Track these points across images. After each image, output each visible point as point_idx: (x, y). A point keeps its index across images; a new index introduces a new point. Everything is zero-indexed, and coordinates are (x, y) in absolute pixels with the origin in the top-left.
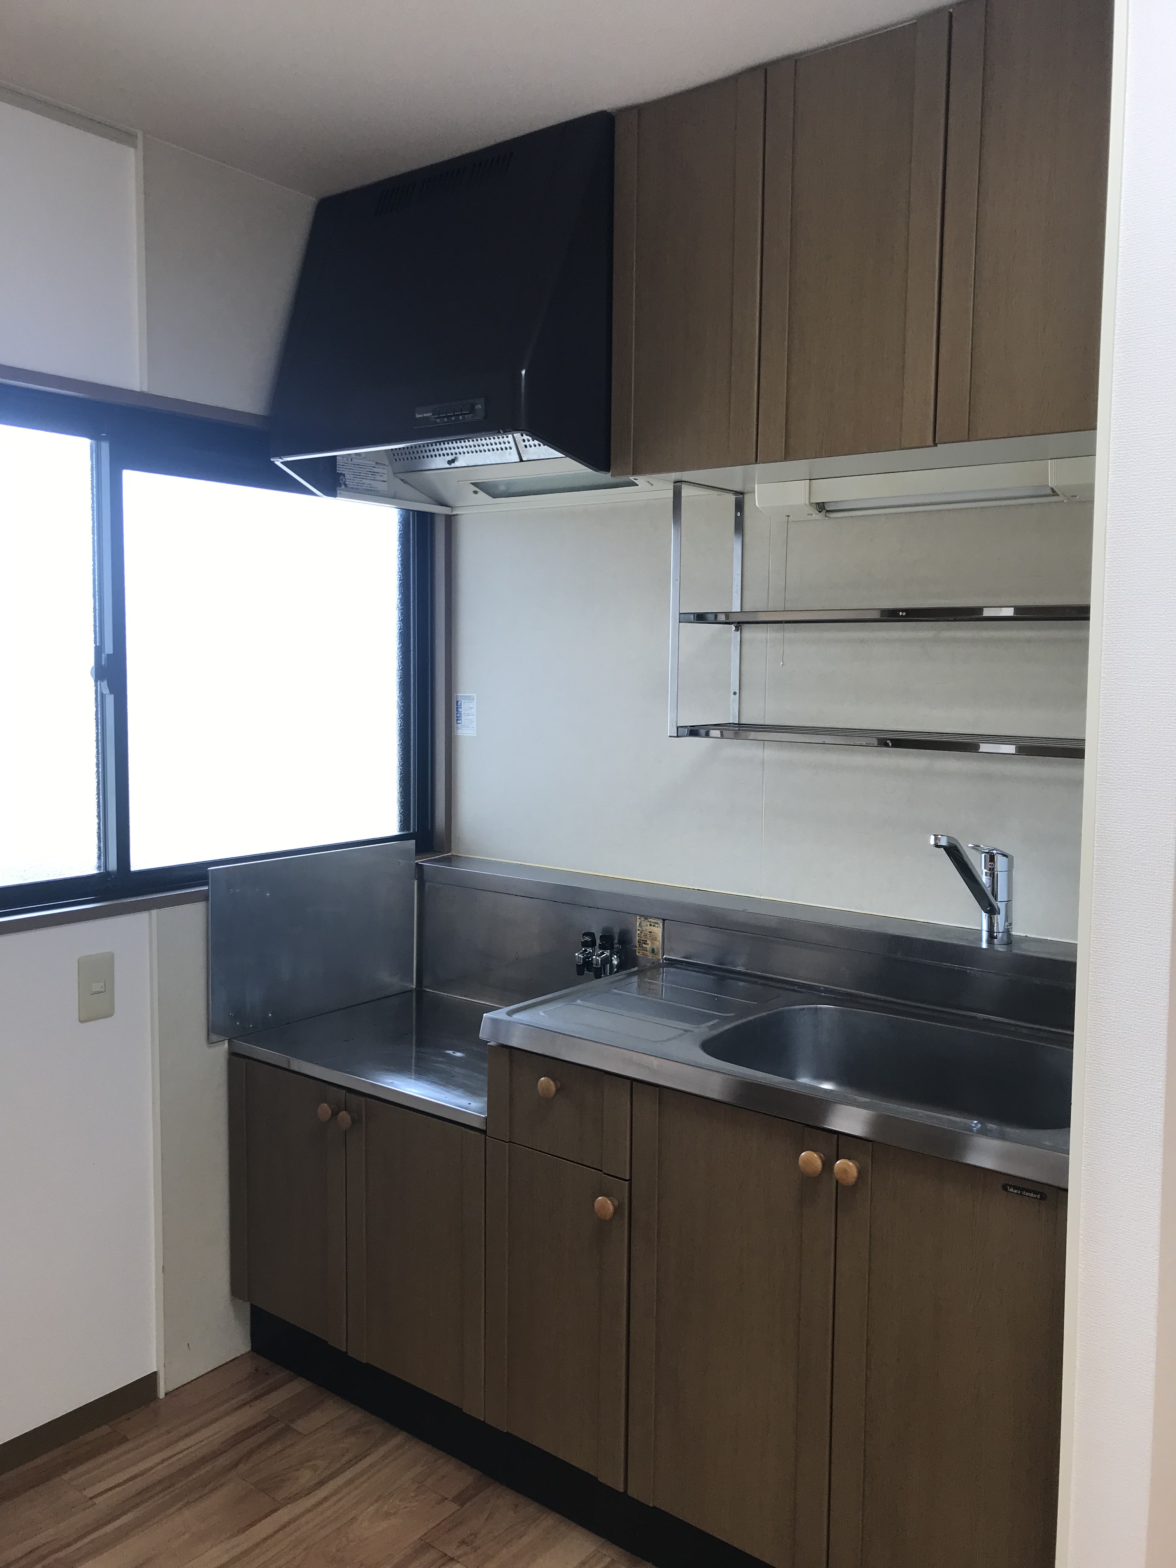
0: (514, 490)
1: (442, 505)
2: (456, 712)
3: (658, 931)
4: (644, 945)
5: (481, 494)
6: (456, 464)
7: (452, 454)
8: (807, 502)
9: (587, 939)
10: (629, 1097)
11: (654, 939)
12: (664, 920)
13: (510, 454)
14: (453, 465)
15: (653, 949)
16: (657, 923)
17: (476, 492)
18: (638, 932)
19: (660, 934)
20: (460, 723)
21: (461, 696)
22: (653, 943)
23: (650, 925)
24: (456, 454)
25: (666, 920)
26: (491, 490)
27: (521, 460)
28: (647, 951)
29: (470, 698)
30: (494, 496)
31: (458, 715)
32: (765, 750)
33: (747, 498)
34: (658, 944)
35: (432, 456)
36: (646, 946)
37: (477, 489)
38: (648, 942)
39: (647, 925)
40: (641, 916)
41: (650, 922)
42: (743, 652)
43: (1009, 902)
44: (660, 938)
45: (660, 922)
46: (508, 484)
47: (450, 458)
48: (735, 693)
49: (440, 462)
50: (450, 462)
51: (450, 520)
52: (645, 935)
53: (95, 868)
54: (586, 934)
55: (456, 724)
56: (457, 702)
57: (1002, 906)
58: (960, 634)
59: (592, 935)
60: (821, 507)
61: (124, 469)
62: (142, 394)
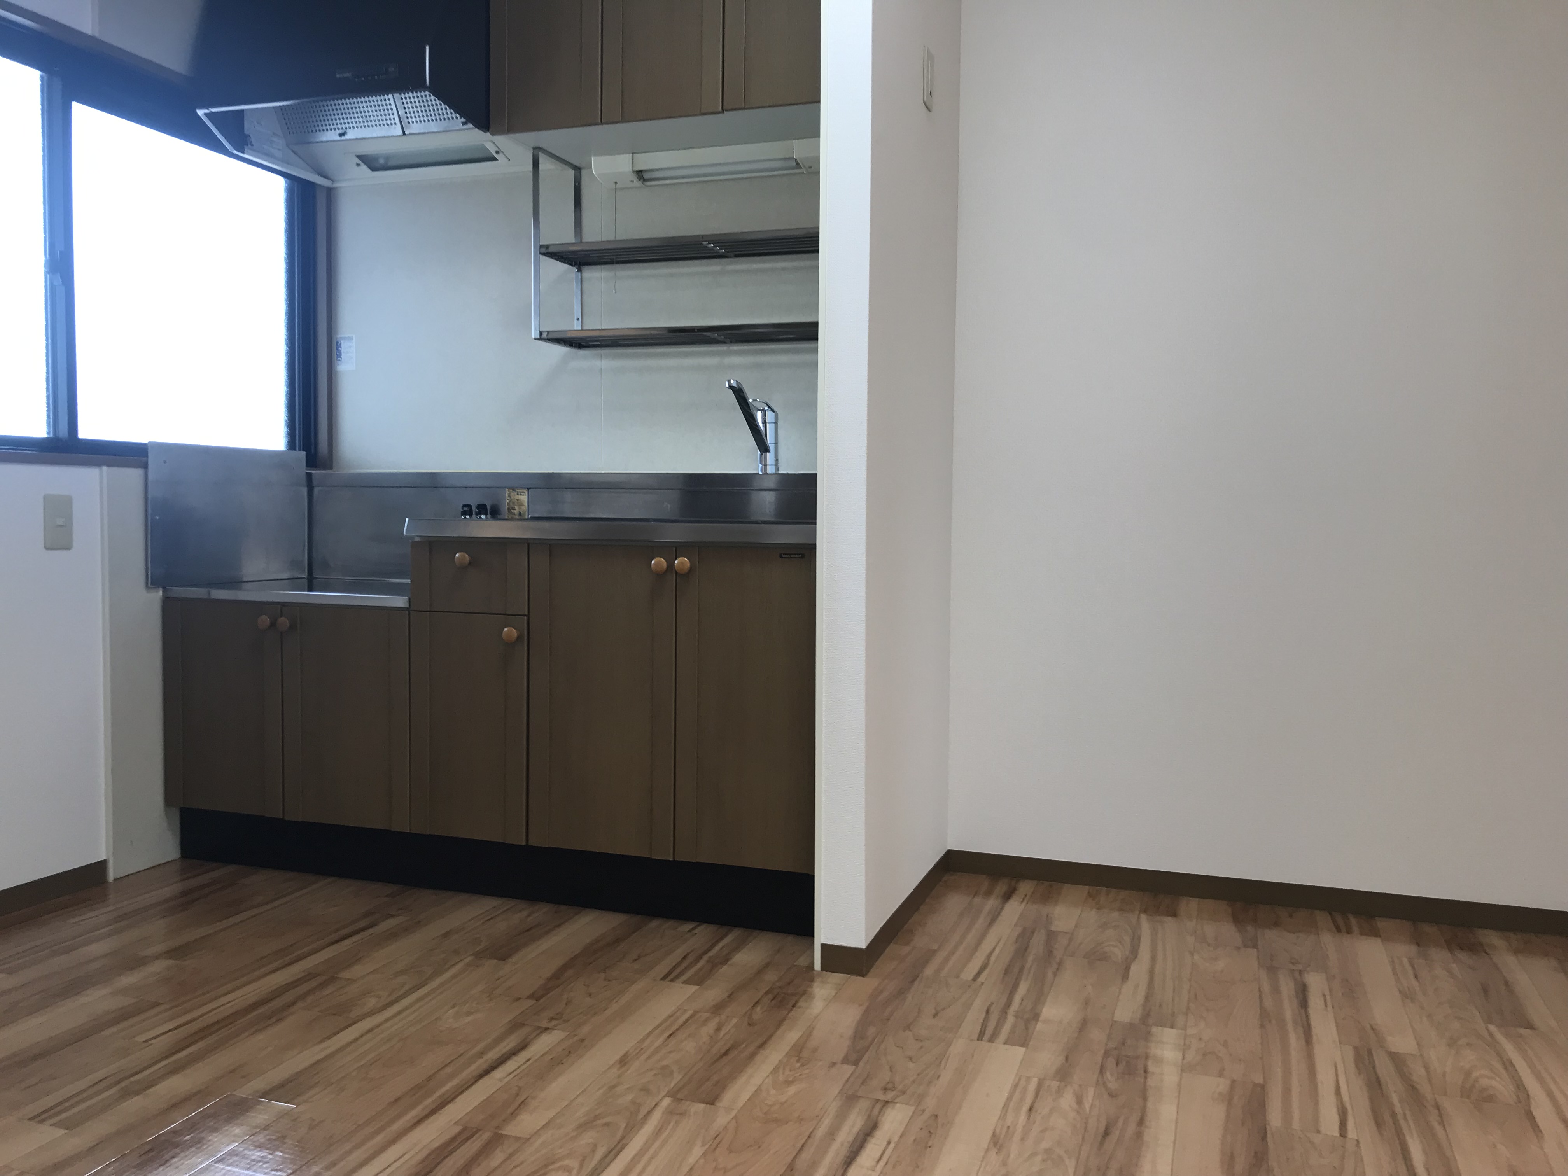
0: (391, 163)
1: (326, 177)
2: (336, 351)
3: (524, 498)
4: (513, 511)
5: (364, 167)
6: (347, 137)
7: (342, 128)
8: (631, 170)
9: (466, 509)
10: (527, 556)
11: (521, 504)
12: (528, 489)
13: (395, 128)
14: (343, 138)
15: (520, 513)
16: (524, 492)
17: (358, 165)
18: (508, 501)
19: (526, 500)
20: (340, 360)
21: (341, 338)
22: (520, 508)
23: (518, 494)
24: (346, 128)
25: (530, 488)
26: (372, 163)
27: (404, 134)
28: (515, 515)
29: (350, 339)
30: (374, 169)
31: (338, 354)
32: (602, 360)
33: (583, 172)
34: (525, 508)
35: (324, 130)
36: (515, 511)
37: (360, 162)
38: (516, 508)
39: (515, 495)
40: (509, 488)
41: (518, 492)
42: (583, 288)
43: (776, 444)
44: (526, 504)
45: (526, 491)
46: (387, 158)
47: (341, 131)
48: (578, 319)
49: (332, 135)
50: (341, 135)
51: (330, 193)
52: (514, 503)
53: (46, 433)
54: (464, 506)
55: (336, 361)
56: (337, 342)
57: (772, 447)
58: (738, 267)
59: (469, 506)
60: (640, 174)
61: (74, 101)
62: (92, 38)
